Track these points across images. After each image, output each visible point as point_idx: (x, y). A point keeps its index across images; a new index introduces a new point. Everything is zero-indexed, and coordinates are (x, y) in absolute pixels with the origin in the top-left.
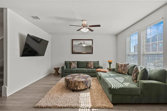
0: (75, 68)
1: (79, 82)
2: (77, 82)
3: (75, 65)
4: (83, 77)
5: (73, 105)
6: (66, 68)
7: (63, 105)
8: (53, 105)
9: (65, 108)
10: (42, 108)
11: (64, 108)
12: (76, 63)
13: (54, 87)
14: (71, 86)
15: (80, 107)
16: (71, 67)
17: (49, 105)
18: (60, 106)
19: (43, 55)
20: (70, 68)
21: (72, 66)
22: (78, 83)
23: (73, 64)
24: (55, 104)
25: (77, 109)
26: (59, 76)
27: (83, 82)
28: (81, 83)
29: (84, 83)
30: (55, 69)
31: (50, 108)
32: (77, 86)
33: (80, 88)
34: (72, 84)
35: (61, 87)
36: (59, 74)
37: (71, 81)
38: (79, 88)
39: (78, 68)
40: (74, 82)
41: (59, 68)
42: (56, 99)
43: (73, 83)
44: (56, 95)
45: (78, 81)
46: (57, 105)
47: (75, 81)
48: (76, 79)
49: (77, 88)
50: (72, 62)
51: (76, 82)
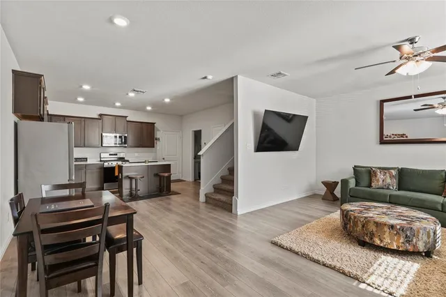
0: (388, 188)
1: (377, 224)
2: (372, 223)
3: (389, 180)
4: (400, 216)
5: (347, 270)
6: (356, 185)
7: (324, 260)
8: (302, 251)
9: (327, 267)
10: (283, 248)
11: (324, 265)
12: (394, 172)
13: (314, 222)
14: (353, 228)
15: (368, 282)
16: (373, 184)
17: (296, 248)
18: (316, 257)
19: (296, 149)
20: (370, 186)
21: (378, 181)
22: (377, 227)
23: (380, 176)
24: (307, 252)
25: (357, 281)
26: (335, 202)
27: (392, 227)
28: (386, 229)
29: (398, 233)
30: (325, 184)
31: (297, 253)
32: (373, 234)
33: (381, 241)
34: (355, 224)
35: (330, 228)
36: (335, 199)
37: (355, 217)
38: (377, 242)
39: (400, 189)
40: (362, 220)
41: (336, 183)
42: (311, 244)
43: (359, 222)
44: (313, 237)
45: (377, 220)
46: (310, 254)
47: (366, 218)
48: (371, 215)
49: (372, 239)
50: (379, 168)
51: (369, 221)
